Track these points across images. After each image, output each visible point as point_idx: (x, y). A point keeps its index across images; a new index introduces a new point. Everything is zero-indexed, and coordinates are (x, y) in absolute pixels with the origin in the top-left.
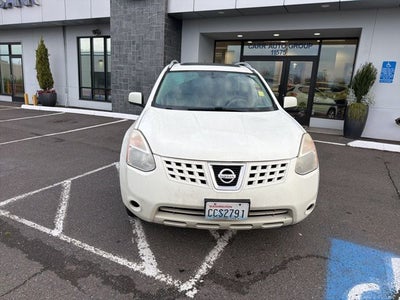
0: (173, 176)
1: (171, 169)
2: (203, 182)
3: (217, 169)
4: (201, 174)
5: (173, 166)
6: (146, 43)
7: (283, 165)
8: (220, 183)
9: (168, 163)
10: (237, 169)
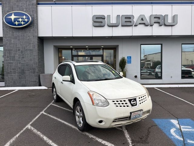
0: (117, 106)
1: (115, 104)
2: (128, 106)
3: (130, 101)
4: (126, 103)
5: (116, 102)
6: (27, 50)
7: (145, 96)
8: (132, 105)
9: (114, 101)
10: (135, 99)
